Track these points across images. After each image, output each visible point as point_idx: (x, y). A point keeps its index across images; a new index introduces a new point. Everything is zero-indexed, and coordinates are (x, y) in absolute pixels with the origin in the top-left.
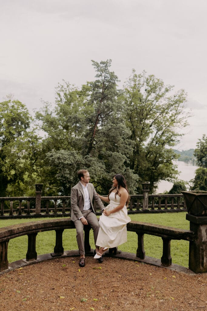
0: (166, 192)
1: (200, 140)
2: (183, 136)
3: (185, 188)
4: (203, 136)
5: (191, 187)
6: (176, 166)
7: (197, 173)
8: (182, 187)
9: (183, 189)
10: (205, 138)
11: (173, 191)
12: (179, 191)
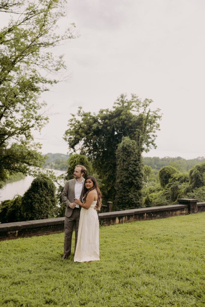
0: (17, 197)
1: (73, 116)
2: (54, 84)
3: (53, 187)
4: (79, 109)
5: (61, 187)
6: (38, 145)
7: (72, 163)
8: (49, 185)
9: (50, 189)
10: (82, 113)
11: (31, 193)
12: (42, 193)
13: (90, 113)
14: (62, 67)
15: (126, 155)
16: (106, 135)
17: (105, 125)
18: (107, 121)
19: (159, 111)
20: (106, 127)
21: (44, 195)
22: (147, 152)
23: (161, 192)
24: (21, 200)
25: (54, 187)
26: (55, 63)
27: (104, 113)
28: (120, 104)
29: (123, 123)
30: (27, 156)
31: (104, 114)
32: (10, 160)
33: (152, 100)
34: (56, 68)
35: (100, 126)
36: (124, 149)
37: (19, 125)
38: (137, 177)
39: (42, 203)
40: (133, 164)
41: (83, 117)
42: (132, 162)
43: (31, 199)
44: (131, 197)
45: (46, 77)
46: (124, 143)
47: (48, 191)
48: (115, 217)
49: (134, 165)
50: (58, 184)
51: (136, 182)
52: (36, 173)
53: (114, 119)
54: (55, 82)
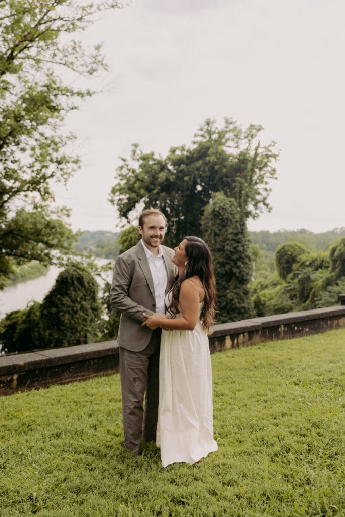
0: (33, 304)
1: (124, 160)
2: (87, 98)
3: (93, 285)
4: (133, 148)
5: (107, 284)
6: (64, 212)
7: (125, 241)
8: (86, 281)
9: (88, 288)
10: (138, 155)
11: (56, 296)
12: (75, 295)
13: (152, 154)
14: (100, 66)
15: (219, 224)
16: (183, 191)
17: (181, 175)
18: (183, 166)
19: (274, 146)
20: (183, 178)
21: (79, 299)
22: (254, 219)
23: (279, 287)
24: (40, 310)
25: (96, 285)
26: (89, 60)
27: (178, 153)
28: (205, 137)
29: (212, 169)
30: (44, 229)
31: (178, 155)
32: (13, 238)
33: (261, 127)
34: (89, 68)
35: (171, 177)
36: (216, 214)
37: (27, 176)
38: (241, 263)
39: (76, 312)
40: (233, 240)
41: (141, 161)
42: (231, 237)
43: (56, 306)
44: (231, 298)
45: (72, 86)
46: (214, 204)
47: (86, 292)
48: (224, 335)
49: (233, 242)
50: (103, 279)
51: (238, 270)
52: (62, 259)
53: (195, 163)
54: (89, 94)
